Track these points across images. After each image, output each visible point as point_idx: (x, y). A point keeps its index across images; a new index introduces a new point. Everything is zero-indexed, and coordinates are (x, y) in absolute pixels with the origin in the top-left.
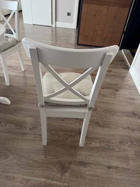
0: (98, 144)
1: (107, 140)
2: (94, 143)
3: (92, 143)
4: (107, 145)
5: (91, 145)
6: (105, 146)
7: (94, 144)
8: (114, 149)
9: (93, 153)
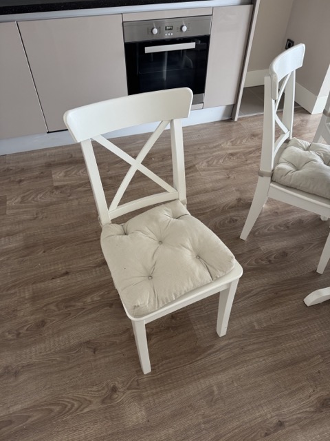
0: (89, 300)
1: (71, 315)
2: (95, 299)
3: (99, 298)
4: (70, 306)
5: (101, 293)
6: (74, 304)
7: (96, 297)
8: (57, 306)
9: (95, 283)
